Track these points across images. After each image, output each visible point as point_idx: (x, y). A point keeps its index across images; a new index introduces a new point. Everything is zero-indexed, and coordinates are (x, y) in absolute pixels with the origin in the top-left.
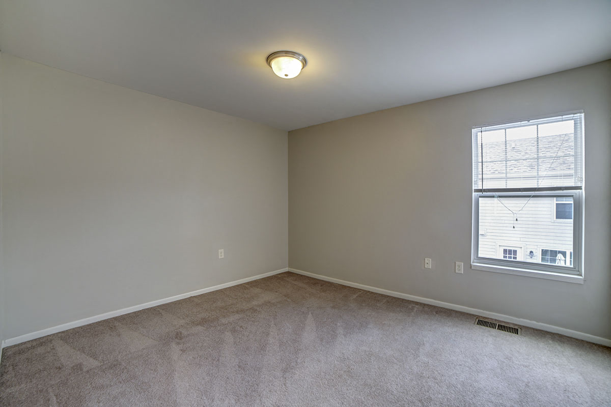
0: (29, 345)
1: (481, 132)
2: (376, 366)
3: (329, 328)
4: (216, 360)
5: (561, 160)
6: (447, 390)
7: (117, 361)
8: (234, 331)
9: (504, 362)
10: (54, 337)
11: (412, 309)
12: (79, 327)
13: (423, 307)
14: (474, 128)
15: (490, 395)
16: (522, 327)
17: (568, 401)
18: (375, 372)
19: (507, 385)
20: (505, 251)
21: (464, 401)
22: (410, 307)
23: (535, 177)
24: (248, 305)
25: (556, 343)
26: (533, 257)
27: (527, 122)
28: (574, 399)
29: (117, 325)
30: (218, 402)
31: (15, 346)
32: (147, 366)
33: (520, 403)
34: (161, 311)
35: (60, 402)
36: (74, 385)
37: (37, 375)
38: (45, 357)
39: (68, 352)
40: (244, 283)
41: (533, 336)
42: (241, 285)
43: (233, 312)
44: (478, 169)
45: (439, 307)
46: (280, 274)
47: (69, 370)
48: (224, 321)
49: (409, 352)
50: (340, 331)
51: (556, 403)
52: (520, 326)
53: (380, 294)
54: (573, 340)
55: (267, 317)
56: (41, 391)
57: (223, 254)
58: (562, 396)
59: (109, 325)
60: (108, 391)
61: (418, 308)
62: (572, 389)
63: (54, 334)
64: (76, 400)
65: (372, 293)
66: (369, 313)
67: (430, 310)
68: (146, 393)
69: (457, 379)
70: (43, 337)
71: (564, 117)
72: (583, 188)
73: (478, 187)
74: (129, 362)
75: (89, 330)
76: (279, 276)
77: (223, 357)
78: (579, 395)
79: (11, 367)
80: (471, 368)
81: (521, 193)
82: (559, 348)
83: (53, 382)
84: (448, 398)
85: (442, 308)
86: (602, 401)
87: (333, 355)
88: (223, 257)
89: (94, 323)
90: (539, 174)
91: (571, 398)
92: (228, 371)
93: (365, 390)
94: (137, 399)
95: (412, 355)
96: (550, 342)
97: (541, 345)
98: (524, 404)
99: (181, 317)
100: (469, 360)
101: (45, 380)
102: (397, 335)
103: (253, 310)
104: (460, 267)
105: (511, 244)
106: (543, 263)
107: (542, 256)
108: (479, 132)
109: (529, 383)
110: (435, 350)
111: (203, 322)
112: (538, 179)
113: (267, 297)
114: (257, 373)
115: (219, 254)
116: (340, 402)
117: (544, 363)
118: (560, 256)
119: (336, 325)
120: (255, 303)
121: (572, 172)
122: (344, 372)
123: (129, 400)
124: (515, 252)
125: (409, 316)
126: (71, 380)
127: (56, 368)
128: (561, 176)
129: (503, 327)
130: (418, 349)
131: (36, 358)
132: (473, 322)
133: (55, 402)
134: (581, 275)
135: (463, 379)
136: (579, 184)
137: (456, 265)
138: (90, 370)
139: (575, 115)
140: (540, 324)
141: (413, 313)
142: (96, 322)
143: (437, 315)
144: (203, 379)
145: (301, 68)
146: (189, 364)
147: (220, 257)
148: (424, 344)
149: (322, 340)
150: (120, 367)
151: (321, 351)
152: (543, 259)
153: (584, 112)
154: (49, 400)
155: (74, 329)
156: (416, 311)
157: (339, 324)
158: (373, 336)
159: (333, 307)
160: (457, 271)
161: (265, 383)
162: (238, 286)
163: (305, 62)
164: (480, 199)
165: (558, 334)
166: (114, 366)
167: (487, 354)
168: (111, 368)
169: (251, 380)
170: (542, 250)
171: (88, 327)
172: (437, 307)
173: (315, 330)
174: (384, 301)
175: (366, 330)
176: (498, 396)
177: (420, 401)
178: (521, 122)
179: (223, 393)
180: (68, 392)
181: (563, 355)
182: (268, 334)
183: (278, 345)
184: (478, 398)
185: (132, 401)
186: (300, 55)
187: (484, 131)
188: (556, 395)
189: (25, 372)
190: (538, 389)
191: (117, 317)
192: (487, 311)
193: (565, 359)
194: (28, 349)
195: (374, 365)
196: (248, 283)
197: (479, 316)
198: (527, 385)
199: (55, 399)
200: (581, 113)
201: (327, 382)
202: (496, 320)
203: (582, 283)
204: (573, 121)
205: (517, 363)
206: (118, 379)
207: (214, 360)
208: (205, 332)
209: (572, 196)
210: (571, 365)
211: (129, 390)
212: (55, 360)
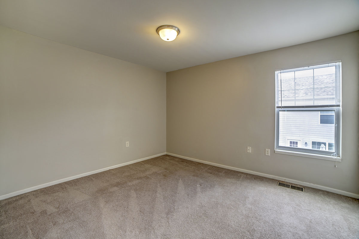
0: (14, 199)
1: (281, 73)
2: (221, 211)
3: (192, 188)
4: (126, 207)
5: (323, 90)
6: (264, 225)
7: (67, 208)
8: (136, 190)
9: (296, 208)
10: (29, 194)
11: (240, 176)
12: (44, 188)
13: (247, 176)
14: (276, 71)
15: (290, 228)
16: (305, 187)
17: (335, 231)
18: (221, 214)
19: (299, 221)
20: (291, 142)
21: (275, 231)
22: (239, 175)
23: (312, 99)
24: (144, 175)
25: (326, 196)
26: (307, 146)
27: (307, 67)
28: (338, 230)
29: (67, 186)
30: (129, 233)
31: (6, 199)
32: (86, 211)
33: (307, 232)
34: (92, 178)
35: (34, 233)
36: (42, 223)
37: (20, 217)
38: (24, 206)
39: (38, 203)
40: (141, 162)
41: (312, 192)
42: (139, 162)
43: (135, 179)
44: (278, 94)
45: (256, 175)
46: (161, 156)
47: (39, 214)
48: (130, 184)
49: (240, 202)
50: (199, 189)
51: (329, 232)
52: (304, 186)
53: (221, 168)
54: (335, 194)
55: (155, 182)
56: (22, 227)
57: (128, 144)
58: (331, 228)
59: (62, 187)
60: (63, 227)
61: (243, 176)
62: (337, 224)
63: (29, 192)
64: (44, 232)
65: (216, 167)
66: (215, 179)
67: (250, 177)
68: (86, 227)
69: (269, 218)
70: (23, 194)
71: (329, 64)
72: (341, 106)
73: (278, 105)
74: (75, 209)
75: (50, 190)
76: (161, 157)
77: (130, 205)
78: (341, 227)
79: (4, 212)
80: (277, 212)
81: (304, 108)
82: (327, 199)
83: (29, 221)
84: (265, 230)
85: (257, 176)
86: (355, 231)
87: (195, 204)
88: (128, 146)
89: (53, 185)
90: (315, 97)
91: (337, 229)
92: (134, 214)
93: (216, 225)
94: (80, 231)
95: (242, 204)
96: (322, 196)
97: (317, 198)
98: (309, 233)
99: (104, 182)
100: (276, 207)
101: (24, 220)
102: (232, 192)
103: (147, 178)
104: (268, 152)
105: (294, 138)
106: (313, 149)
107: (312, 145)
108: (279, 73)
109: (311, 220)
110: (255, 201)
111: (117, 185)
112: (314, 101)
113: (155, 169)
114: (151, 215)
115: (126, 144)
116: (201, 232)
117: (319, 208)
118: (322, 145)
119: (196, 186)
120: (147, 173)
121: (334, 96)
122: (203, 214)
123: (75, 232)
124: (297, 143)
125: (238, 181)
126: (41, 220)
127: (31, 213)
128: (328, 99)
129: (294, 187)
130: (245, 200)
131: (19, 207)
132: (276, 184)
133: (31, 234)
134: (340, 157)
135: (273, 218)
136: (338, 104)
137: (266, 151)
138: (52, 214)
139: (336, 63)
140: (315, 185)
141: (241, 179)
142: (54, 185)
143: (255, 180)
144: (119, 219)
145: (177, 35)
146: (111, 210)
147: (127, 146)
148: (248, 197)
149: (188, 195)
150: (69, 212)
151: (188, 201)
152: (313, 147)
153: (341, 62)
154: (27, 232)
155: (41, 189)
156: (243, 178)
157: (198, 186)
158: (218, 193)
159: (194, 176)
160: (266, 154)
161: (156, 221)
162: (137, 163)
163: (179, 31)
164: (280, 112)
165: (326, 191)
166: (66, 211)
167: (285, 203)
168: (64, 212)
169: (148, 219)
170: (312, 142)
171: (49, 188)
172: (255, 175)
173: (184, 189)
174: (224, 172)
175: (214, 189)
176: (294, 228)
177: (248, 231)
178: (304, 67)
179: (132, 227)
180: (39, 227)
181: (330, 204)
182: (156, 192)
183: (163, 198)
184: (282, 229)
185: (77, 232)
186: (176, 27)
187: (282, 73)
188: (328, 227)
189: (12, 215)
190: (317, 224)
191: (66, 182)
192: (284, 177)
193: (331, 206)
194: (14, 201)
195: (220, 210)
196: (143, 161)
197: (279, 181)
198: (310, 222)
199: (31, 231)
200: (339, 62)
201: (192, 220)
202: (289, 183)
203: (341, 161)
204: (335, 67)
205: (304, 208)
206: (68, 219)
207: (125, 207)
208: (119, 191)
209: (334, 110)
210: (335, 209)
211: (75, 226)
212: (30, 208)
